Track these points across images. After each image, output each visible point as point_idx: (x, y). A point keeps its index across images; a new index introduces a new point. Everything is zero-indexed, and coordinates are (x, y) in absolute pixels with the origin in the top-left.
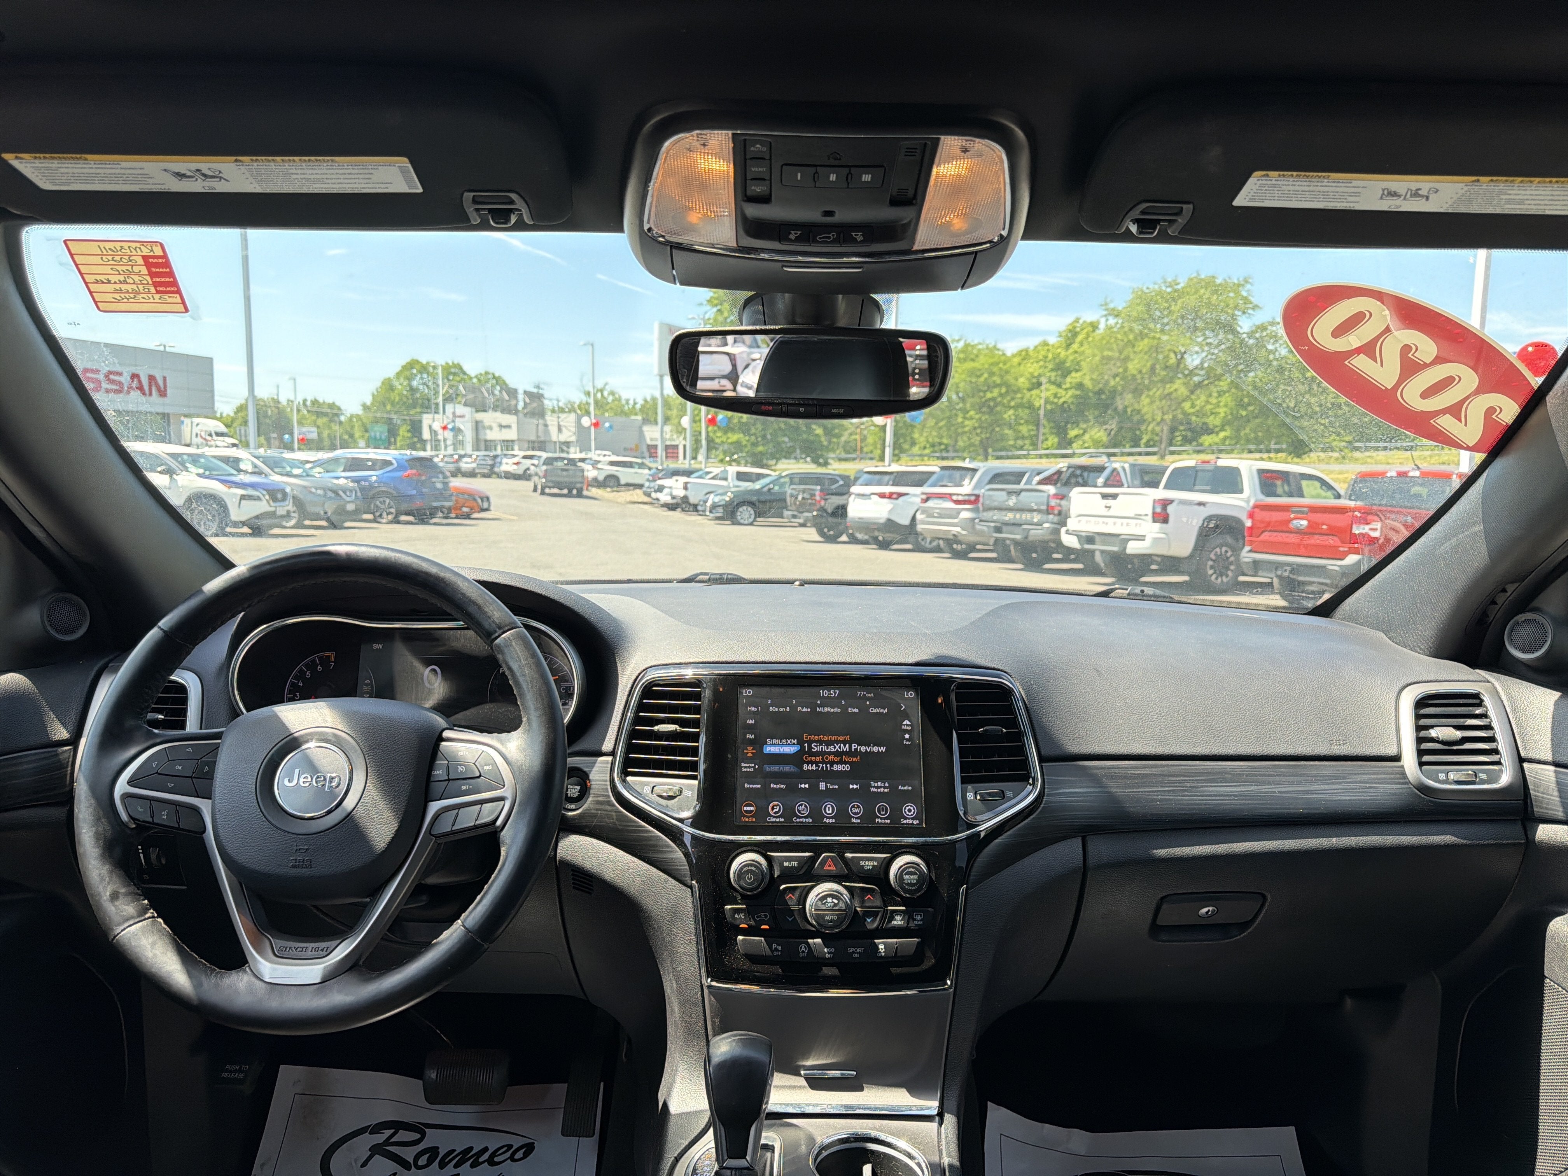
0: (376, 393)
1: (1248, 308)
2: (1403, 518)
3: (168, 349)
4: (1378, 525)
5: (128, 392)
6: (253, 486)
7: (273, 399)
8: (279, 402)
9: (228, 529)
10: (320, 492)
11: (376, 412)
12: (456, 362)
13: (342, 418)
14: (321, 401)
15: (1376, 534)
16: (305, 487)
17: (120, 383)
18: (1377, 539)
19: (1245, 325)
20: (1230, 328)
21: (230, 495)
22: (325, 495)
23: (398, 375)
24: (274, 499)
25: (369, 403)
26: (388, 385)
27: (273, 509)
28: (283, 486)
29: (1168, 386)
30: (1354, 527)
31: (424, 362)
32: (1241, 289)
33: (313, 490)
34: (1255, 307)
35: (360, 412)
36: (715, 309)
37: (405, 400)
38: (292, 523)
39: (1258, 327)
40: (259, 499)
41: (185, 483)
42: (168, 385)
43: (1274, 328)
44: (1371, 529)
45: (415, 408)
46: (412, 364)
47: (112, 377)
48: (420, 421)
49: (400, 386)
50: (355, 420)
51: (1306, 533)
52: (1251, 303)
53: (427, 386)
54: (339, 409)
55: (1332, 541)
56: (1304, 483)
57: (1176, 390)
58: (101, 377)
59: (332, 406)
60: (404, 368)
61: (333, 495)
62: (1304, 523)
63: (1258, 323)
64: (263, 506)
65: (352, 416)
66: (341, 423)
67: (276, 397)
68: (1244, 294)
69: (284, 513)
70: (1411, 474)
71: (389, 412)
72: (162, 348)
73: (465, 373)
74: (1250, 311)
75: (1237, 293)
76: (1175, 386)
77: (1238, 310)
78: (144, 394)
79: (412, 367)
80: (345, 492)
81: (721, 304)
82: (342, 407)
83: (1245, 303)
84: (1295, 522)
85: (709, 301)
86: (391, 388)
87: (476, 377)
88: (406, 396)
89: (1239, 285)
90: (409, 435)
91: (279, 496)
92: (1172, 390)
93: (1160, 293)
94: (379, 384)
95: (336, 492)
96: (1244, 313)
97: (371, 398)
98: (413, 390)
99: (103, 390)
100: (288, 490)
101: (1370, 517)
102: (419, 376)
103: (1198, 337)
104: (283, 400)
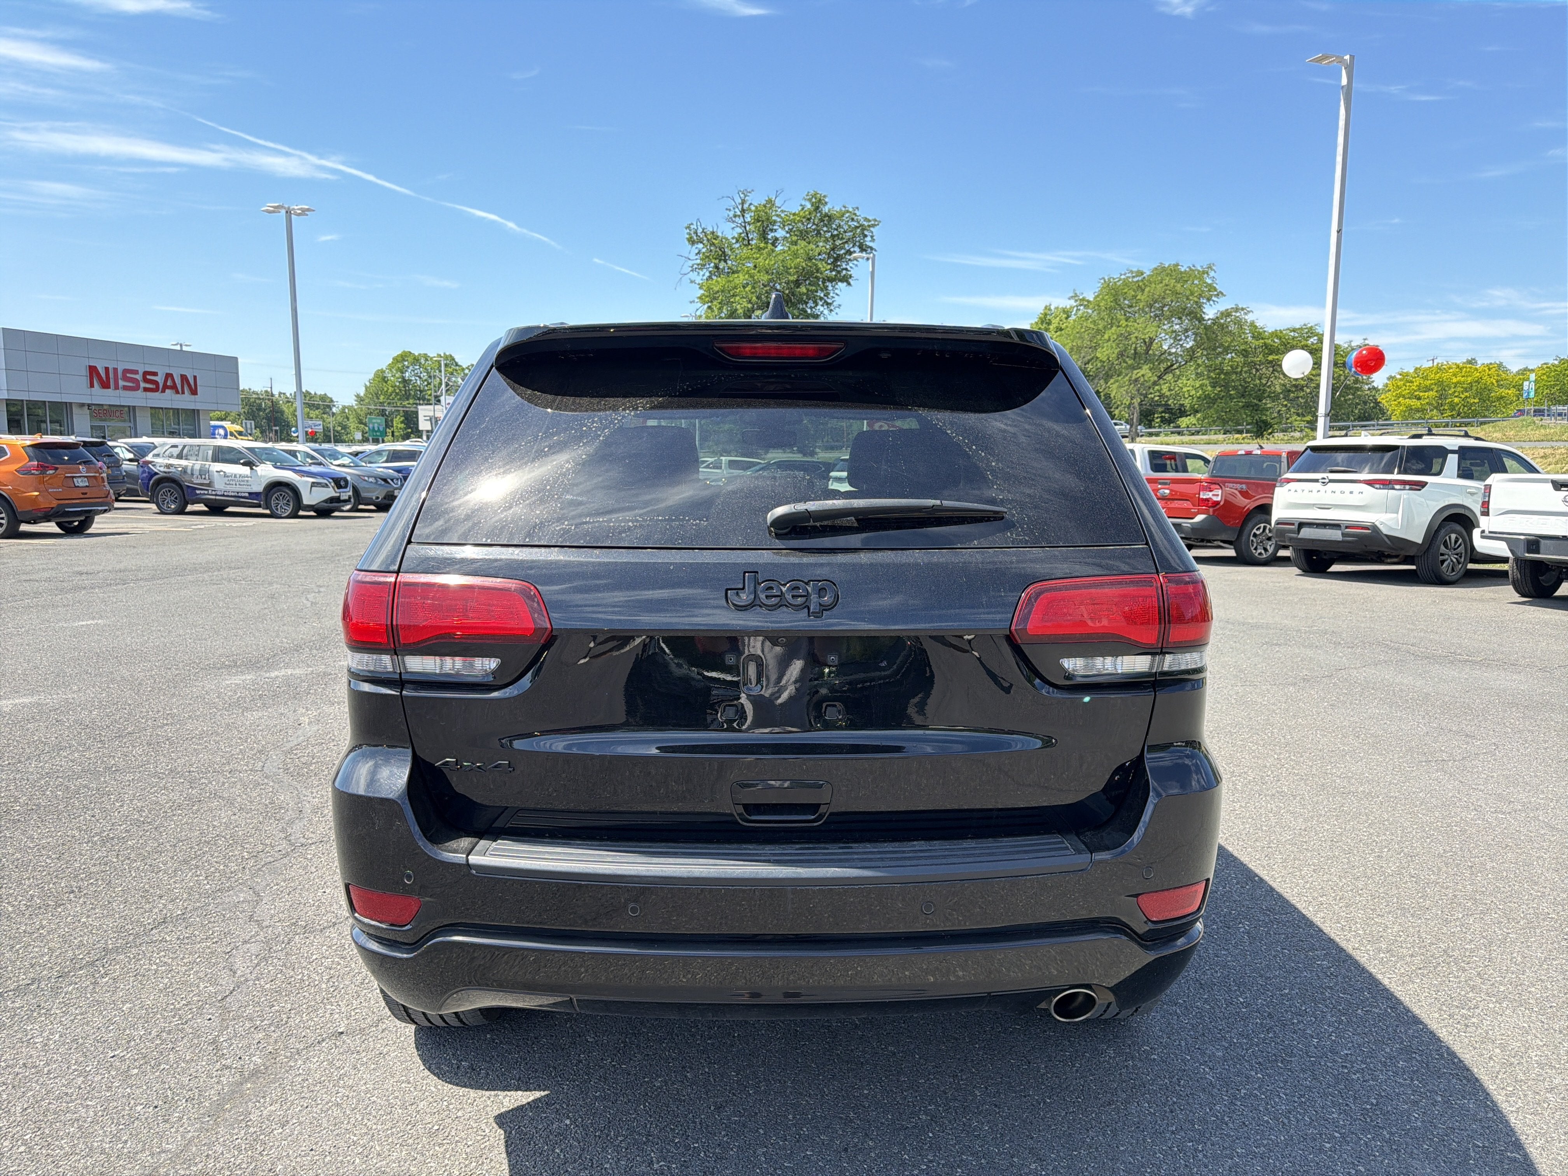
0: (368, 384)
1: (1212, 296)
2: (1239, 486)
3: (185, 348)
4: (1219, 492)
5: (163, 391)
6: (321, 475)
7: (266, 392)
8: (272, 395)
9: (301, 513)
10: (371, 480)
11: (369, 404)
12: (447, 354)
13: (334, 410)
14: (313, 393)
15: (1219, 499)
16: (359, 476)
17: (156, 383)
18: (1217, 503)
19: (1210, 312)
20: (1196, 315)
21: (302, 483)
22: (376, 483)
23: (390, 367)
24: (339, 486)
25: (362, 394)
26: (381, 377)
27: (338, 495)
28: (345, 475)
29: (1135, 372)
30: (1201, 493)
31: (417, 354)
32: (1205, 275)
33: (366, 478)
34: (1220, 294)
35: (354, 403)
36: (706, 306)
37: (397, 391)
38: (348, 507)
39: (1222, 313)
40: (326, 486)
41: (263, 473)
42: (198, 384)
43: (1238, 314)
44: (1214, 495)
45: (408, 399)
46: (403, 357)
47: (148, 377)
48: (417, 413)
49: (393, 378)
50: (347, 411)
51: (1169, 499)
52: (1215, 290)
53: (420, 377)
54: (332, 401)
55: (1186, 504)
56: (1189, 462)
57: (1143, 375)
58: (139, 377)
59: (324, 398)
60: (396, 360)
61: (383, 483)
62: (1167, 491)
63: (1223, 309)
64: (331, 492)
65: (344, 407)
66: (334, 414)
67: (269, 390)
68: (1209, 281)
69: (347, 498)
70: (1254, 453)
71: (382, 404)
72: (178, 348)
73: (457, 365)
74: (1214, 298)
75: (1201, 279)
76: (1142, 372)
77: (1203, 298)
78: (177, 392)
79: (403, 359)
80: (392, 480)
81: (711, 302)
82: (334, 399)
83: (1209, 291)
84: (1161, 491)
85: (700, 298)
86: (385, 380)
87: (467, 368)
88: (399, 387)
89: (1204, 272)
90: (403, 426)
91: (342, 483)
92: (1139, 375)
93: (1126, 283)
94: (372, 376)
95: (385, 480)
96: (1209, 300)
97: (364, 389)
98: (405, 382)
99: (141, 389)
100: (349, 478)
101: (1213, 486)
102: (411, 368)
103: (1164, 324)
104: (276, 392)
